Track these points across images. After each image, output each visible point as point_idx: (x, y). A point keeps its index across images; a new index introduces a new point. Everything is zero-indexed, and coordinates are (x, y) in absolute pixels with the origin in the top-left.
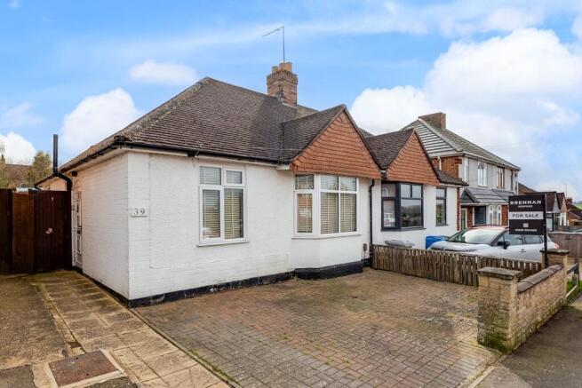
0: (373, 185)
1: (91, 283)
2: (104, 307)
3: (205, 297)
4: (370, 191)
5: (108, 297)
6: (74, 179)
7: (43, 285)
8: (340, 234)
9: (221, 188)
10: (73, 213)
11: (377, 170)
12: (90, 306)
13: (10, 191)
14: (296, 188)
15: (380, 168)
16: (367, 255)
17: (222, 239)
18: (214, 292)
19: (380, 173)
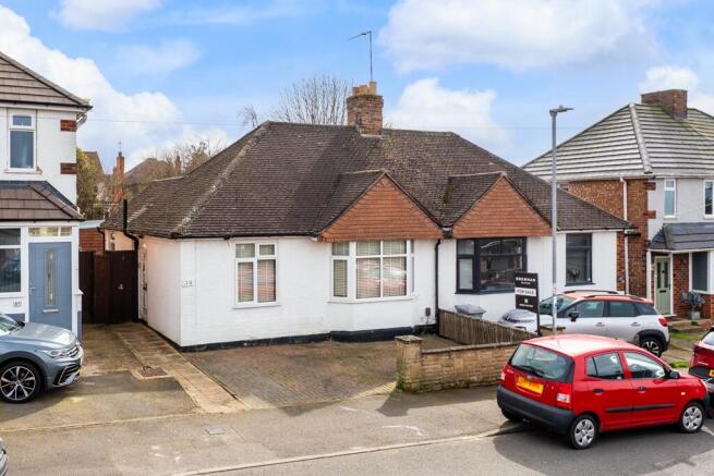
0: (439, 243)
1: (154, 334)
2: (164, 351)
3: (239, 349)
4: (436, 250)
5: (167, 345)
6: (140, 240)
7: (119, 334)
8: (381, 298)
9: (254, 260)
10: (140, 270)
11: (436, 229)
12: (156, 350)
13: (92, 253)
14: (333, 254)
15: (440, 226)
16: (432, 320)
17: (255, 303)
18: (247, 346)
19: (440, 231)
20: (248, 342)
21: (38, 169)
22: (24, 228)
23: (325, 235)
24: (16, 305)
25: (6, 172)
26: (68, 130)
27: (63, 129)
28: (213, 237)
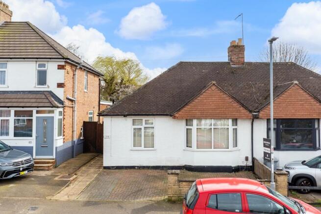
0: (253, 121)
4: (252, 124)
9: (142, 127)
11: (248, 113)
14: (187, 125)
15: (251, 112)
16: (250, 163)
17: (142, 148)
18: (137, 169)
19: (251, 115)
20: (138, 167)
21: (48, 86)
22: (34, 110)
23: (177, 115)
24: (30, 142)
25: (35, 87)
26: (61, 69)
27: (58, 69)
28: (118, 115)
